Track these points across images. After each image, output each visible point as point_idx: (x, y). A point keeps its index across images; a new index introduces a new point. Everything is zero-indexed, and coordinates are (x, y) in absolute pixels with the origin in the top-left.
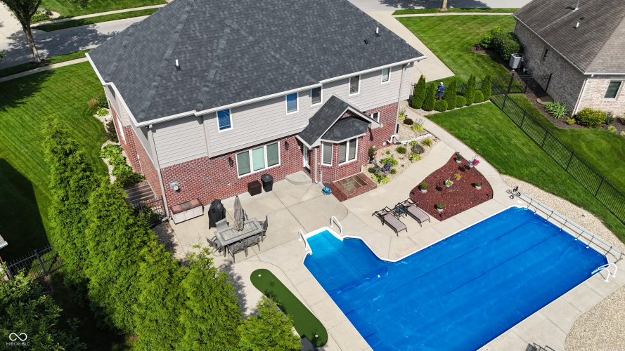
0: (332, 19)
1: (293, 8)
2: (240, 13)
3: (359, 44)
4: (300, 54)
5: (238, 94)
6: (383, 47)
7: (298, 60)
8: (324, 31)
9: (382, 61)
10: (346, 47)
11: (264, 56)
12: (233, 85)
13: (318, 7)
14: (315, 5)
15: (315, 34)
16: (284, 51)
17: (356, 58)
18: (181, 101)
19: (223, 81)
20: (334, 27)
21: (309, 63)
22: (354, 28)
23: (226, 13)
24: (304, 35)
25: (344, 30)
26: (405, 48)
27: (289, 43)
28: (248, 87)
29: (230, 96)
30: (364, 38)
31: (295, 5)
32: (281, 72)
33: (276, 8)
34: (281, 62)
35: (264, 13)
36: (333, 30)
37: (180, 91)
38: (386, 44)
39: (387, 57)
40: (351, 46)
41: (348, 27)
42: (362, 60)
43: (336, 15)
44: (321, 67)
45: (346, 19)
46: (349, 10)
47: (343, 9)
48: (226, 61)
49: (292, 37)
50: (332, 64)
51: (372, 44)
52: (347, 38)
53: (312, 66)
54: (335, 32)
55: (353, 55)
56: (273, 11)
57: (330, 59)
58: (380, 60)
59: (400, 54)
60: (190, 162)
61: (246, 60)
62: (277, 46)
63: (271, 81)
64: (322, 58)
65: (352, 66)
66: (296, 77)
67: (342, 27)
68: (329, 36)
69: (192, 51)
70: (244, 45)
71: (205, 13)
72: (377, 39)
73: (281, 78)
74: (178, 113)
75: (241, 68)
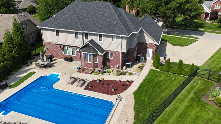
0: (105, 16)
1: (95, 11)
2: (80, 9)
3: (107, 25)
4: (86, 23)
5: (60, 27)
6: (114, 28)
7: (84, 24)
8: (99, 19)
9: (110, 33)
10: (102, 25)
11: (75, 20)
12: (61, 25)
13: (103, 12)
14: (103, 11)
15: (95, 19)
16: (82, 21)
17: (102, 29)
18: (49, 25)
19: (60, 23)
20: (103, 18)
21: (86, 26)
22: (109, 20)
23: (76, 8)
24: (92, 18)
25: (105, 20)
26: (123, 31)
27: (85, 19)
28: (64, 26)
29: (58, 27)
30: (110, 24)
31: (97, 10)
32: (75, 25)
33: (90, 9)
34: (78, 23)
35: (86, 10)
36: (102, 19)
37: (50, 23)
38: (117, 28)
39: (113, 32)
40: (103, 25)
41: (108, 19)
42: (103, 30)
43: (107, 15)
44: (89, 28)
45: (109, 17)
46: (113, 15)
47: (111, 14)
48: (65, 19)
49: (88, 18)
50: (92, 28)
51: (111, 26)
52: (104, 22)
53: (86, 27)
54: (102, 20)
55: (101, 28)
56: (89, 10)
57: (93, 27)
58: (110, 32)
59: (119, 33)
60: (51, 43)
61: (70, 20)
62: (82, 19)
63: (71, 27)
64: (91, 25)
65: (98, 30)
66: (78, 28)
67: (106, 19)
68: (99, 20)
69: (61, 15)
70: (73, 16)
71: (71, 7)
72: (115, 26)
73: (74, 27)
74: (46, 27)
75: (67, 21)
